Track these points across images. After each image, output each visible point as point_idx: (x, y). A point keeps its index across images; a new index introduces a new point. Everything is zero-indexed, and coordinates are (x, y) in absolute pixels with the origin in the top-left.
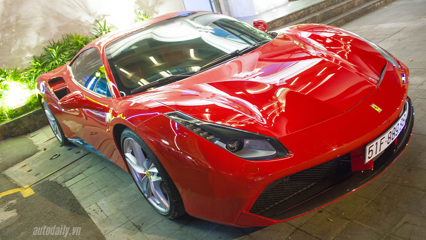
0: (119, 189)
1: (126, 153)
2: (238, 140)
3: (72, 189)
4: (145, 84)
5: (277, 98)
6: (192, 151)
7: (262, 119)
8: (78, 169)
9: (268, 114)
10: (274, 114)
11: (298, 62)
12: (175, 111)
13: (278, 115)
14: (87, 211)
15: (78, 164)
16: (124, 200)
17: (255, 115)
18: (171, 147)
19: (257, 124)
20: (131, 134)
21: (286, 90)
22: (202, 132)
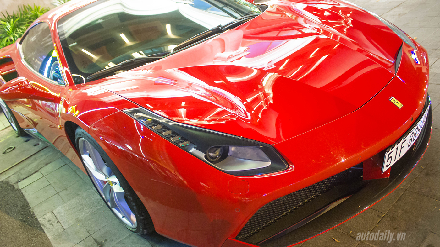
0: (80, 193)
1: (82, 155)
2: (220, 147)
3: (25, 192)
4: (111, 67)
5: (263, 88)
6: (159, 159)
7: (246, 114)
8: (34, 166)
9: (253, 107)
10: (261, 107)
11: (287, 41)
12: (139, 107)
13: (265, 108)
14: (40, 222)
15: (36, 160)
16: (85, 208)
17: (238, 108)
18: (134, 153)
19: (239, 119)
20: (85, 134)
21: (274, 76)
22: (173, 137)
